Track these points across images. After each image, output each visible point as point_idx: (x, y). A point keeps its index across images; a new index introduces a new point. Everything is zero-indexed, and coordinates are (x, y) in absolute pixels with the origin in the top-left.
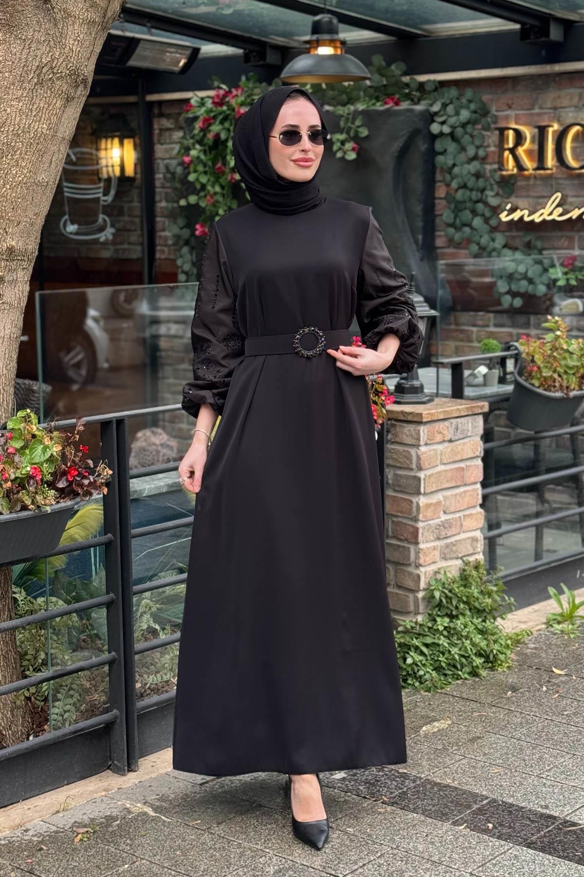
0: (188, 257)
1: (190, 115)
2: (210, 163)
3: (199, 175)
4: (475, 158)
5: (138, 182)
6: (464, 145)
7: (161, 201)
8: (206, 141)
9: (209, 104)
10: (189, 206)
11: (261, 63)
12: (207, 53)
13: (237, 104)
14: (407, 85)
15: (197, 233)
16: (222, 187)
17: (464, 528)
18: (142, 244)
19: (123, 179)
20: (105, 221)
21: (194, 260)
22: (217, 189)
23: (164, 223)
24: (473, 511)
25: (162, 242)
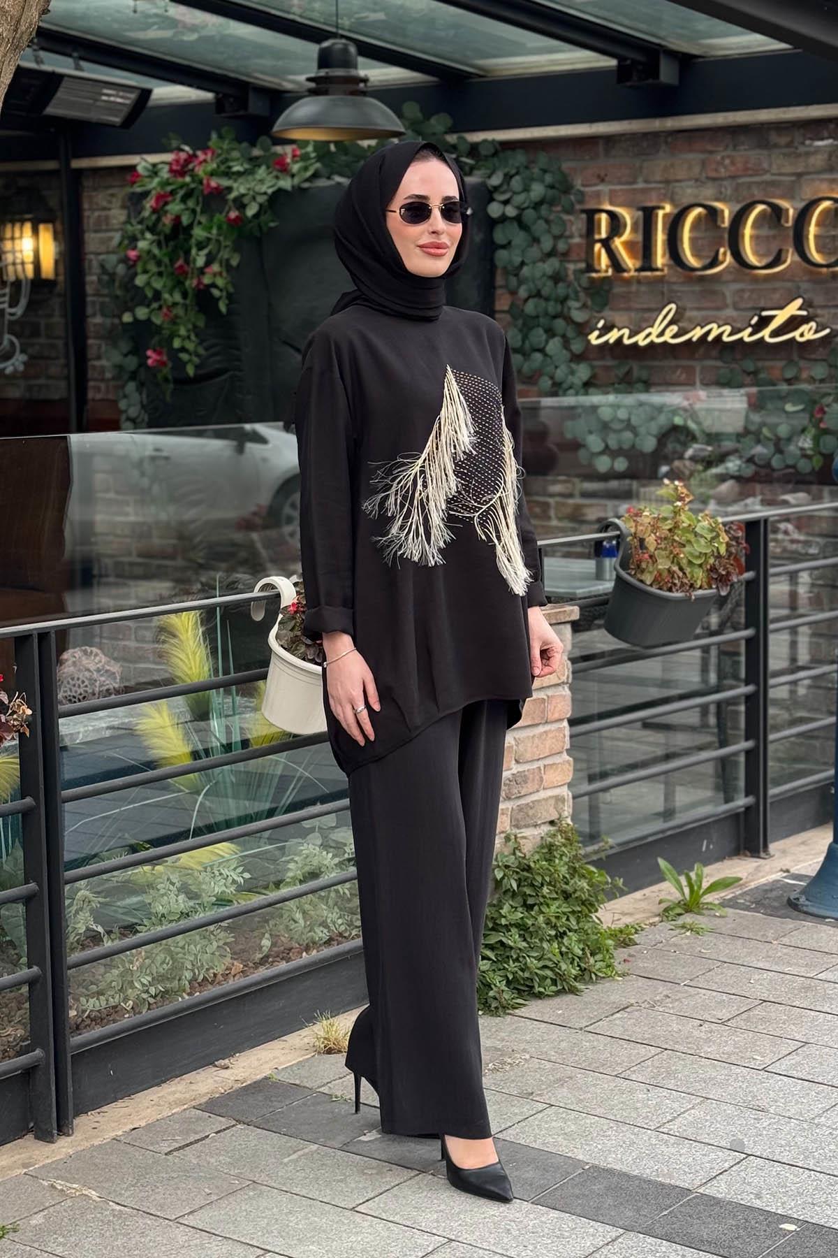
0: (135, 397)
1: (139, 190)
2: (166, 260)
3: (150, 278)
4: (552, 253)
5: (60, 288)
6: (537, 234)
7: (94, 315)
8: (160, 227)
9: (165, 174)
10: (136, 321)
11: (241, 113)
12: (162, 99)
13: (206, 174)
14: (454, 148)
15: (150, 362)
16: (185, 295)
17: (545, 784)
18: (67, 378)
19: (38, 283)
20: (12, 343)
21: (145, 402)
22: (177, 297)
23: (99, 347)
24: (557, 759)
25: (96, 375)
